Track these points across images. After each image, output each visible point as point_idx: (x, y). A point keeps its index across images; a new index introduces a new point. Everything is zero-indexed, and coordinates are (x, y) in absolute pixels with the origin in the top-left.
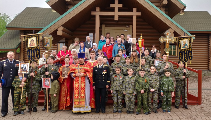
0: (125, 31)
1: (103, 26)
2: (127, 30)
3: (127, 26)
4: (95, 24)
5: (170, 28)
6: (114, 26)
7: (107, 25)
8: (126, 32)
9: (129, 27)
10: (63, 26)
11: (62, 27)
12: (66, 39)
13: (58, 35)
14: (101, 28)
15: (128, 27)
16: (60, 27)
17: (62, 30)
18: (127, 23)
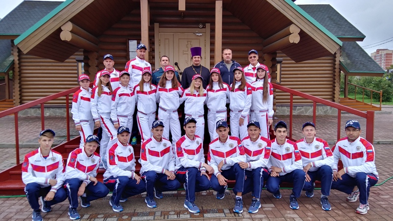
0: (197, 34)
1: (156, 25)
2: (201, 34)
3: (201, 26)
4: (140, 22)
5: (293, 23)
6: (176, 26)
7: (163, 24)
8: (199, 38)
9: (205, 28)
10: (72, 20)
11: (70, 23)
12: (84, 52)
13: (63, 41)
14: (151, 29)
15: (203, 28)
16: (67, 24)
17: (70, 29)
18: (201, 19)
